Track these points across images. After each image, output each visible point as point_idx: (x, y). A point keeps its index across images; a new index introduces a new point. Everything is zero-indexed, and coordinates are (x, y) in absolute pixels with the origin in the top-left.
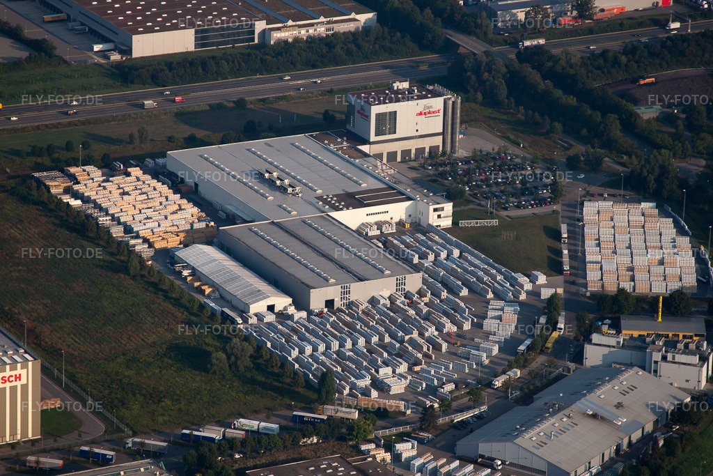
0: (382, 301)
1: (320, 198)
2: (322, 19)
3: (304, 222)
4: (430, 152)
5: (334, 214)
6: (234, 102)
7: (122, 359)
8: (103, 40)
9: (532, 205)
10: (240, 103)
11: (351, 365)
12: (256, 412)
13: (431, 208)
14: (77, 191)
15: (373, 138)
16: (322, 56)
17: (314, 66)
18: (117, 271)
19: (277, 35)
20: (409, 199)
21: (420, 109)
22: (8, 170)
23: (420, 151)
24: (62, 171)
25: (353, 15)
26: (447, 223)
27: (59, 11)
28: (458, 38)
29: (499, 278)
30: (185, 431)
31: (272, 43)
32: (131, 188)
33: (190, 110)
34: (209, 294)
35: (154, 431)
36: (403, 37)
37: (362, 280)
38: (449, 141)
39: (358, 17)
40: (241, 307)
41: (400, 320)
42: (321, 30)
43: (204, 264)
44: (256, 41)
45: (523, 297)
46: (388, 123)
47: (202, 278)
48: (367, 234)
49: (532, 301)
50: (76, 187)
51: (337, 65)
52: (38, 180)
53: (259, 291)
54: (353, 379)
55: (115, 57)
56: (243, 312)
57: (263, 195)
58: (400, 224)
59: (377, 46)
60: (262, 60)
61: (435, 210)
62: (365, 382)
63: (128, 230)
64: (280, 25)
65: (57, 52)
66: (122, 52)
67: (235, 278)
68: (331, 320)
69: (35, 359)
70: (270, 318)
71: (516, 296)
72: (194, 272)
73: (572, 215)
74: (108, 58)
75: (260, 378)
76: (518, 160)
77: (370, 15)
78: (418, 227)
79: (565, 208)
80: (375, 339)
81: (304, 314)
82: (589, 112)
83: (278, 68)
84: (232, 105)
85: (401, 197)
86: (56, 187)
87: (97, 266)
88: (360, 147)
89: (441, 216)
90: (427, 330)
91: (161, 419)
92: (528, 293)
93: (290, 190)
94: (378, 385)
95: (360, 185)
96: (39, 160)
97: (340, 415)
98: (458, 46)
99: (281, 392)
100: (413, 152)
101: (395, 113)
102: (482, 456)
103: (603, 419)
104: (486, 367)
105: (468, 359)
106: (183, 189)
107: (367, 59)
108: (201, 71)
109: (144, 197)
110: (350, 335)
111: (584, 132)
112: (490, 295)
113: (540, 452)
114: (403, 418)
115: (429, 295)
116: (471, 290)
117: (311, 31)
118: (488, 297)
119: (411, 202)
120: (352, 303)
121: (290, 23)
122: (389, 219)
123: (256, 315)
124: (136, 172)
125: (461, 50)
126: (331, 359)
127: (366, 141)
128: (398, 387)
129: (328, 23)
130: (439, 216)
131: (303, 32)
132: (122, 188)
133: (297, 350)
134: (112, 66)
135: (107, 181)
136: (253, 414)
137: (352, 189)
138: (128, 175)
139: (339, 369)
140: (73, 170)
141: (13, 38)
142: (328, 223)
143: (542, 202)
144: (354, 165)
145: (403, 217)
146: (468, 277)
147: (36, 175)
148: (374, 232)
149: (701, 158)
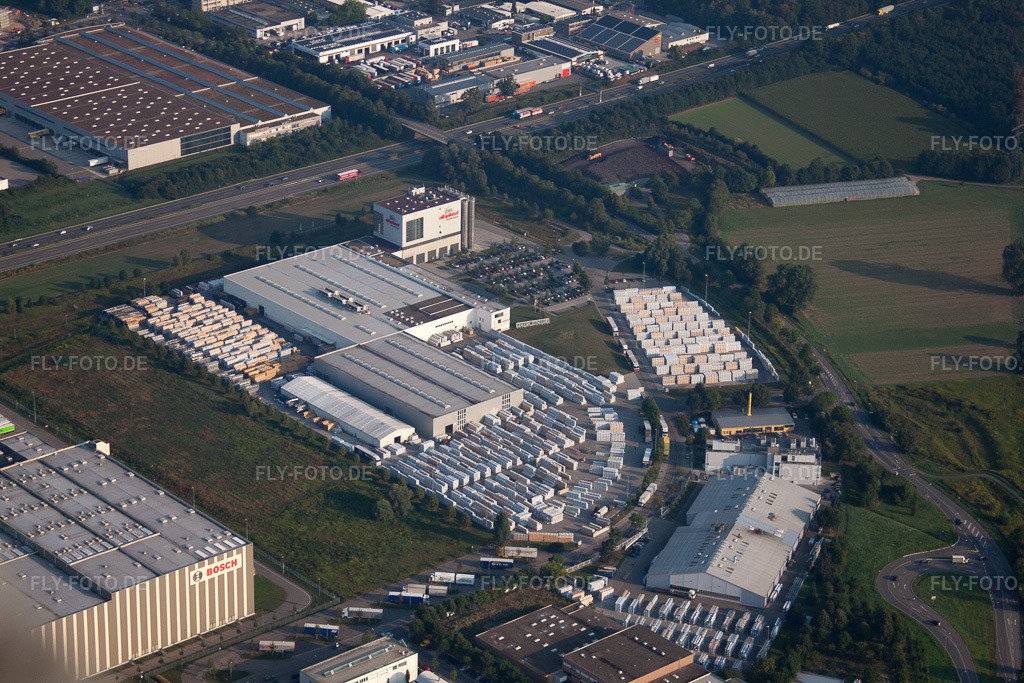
0: (495, 421)
1: (388, 314)
2: (286, 117)
3: (387, 342)
4: (451, 250)
5: (410, 331)
6: (246, 211)
7: (288, 514)
8: (96, 154)
9: (567, 298)
10: (250, 211)
11: (504, 497)
12: (442, 560)
13: (493, 315)
14: (154, 324)
15: (405, 244)
16: (302, 154)
17: (297, 165)
18: (235, 413)
19: (252, 136)
20: (468, 307)
21: (442, 213)
22: (76, 306)
23: (443, 250)
24: (129, 304)
25: (312, 111)
26: (505, 326)
27: (42, 128)
28: (413, 125)
29: (584, 382)
30: (391, 593)
31: (248, 144)
32: (204, 317)
33: (209, 222)
34: (331, 429)
35: (359, 594)
36: (365, 129)
37: (474, 404)
38: (466, 238)
39: (316, 111)
40: (370, 441)
41: (522, 441)
42: (288, 128)
43: (315, 398)
44: (232, 143)
45: (613, 400)
46: (416, 230)
47: (317, 412)
48: (439, 345)
49: (622, 403)
50: (151, 321)
51: (316, 162)
52: (112, 316)
53: (382, 424)
54: (514, 513)
55: (113, 171)
56: (374, 447)
57: (335, 316)
58: (464, 331)
59: (346, 140)
60: (251, 164)
61: (496, 316)
62: (526, 516)
63: (223, 365)
64: (252, 126)
65: (60, 171)
66: (117, 165)
67: (354, 412)
68: (460, 447)
69: (247, 543)
70: (401, 450)
71: (607, 401)
72: (308, 406)
73: (606, 304)
74: (107, 173)
75: (426, 520)
76: (531, 250)
77: (326, 109)
78: (480, 334)
79: (597, 298)
80: (509, 464)
81: (431, 444)
82: (572, 196)
83: (267, 170)
84: (243, 213)
85: (460, 306)
86: (133, 322)
87: (214, 408)
88: (394, 254)
89: (500, 320)
90: (551, 448)
91: (357, 579)
92: (616, 394)
93: (359, 309)
94: (538, 516)
95: (417, 296)
96: (99, 293)
97: (522, 555)
98: (414, 132)
99: (455, 534)
100: (438, 252)
101: (422, 219)
102: (672, 587)
103: (765, 534)
104: (620, 482)
105: (601, 476)
106: (250, 312)
107: (340, 153)
108: (201, 180)
109: (218, 326)
110: (486, 462)
111: (574, 216)
112: (584, 402)
113: (731, 579)
114: (577, 550)
115: (532, 408)
116: (565, 399)
117: (280, 129)
118: (583, 403)
119: (471, 310)
120: (467, 425)
121: (260, 123)
122: (453, 328)
123: (386, 448)
124: (198, 298)
125: (417, 136)
126: (481, 491)
127: (398, 248)
128: (557, 516)
129: (293, 119)
130: (499, 321)
131: (273, 130)
132: (194, 318)
133: (446, 485)
134: (115, 181)
135: (175, 311)
136: (440, 563)
137: (413, 301)
138: (192, 302)
139: (495, 503)
140: (141, 302)
141: (9, 159)
142: (409, 341)
143: (573, 294)
144: (398, 274)
145: (465, 325)
146: (557, 384)
147: (109, 311)
148: (446, 343)
149: (682, 232)
